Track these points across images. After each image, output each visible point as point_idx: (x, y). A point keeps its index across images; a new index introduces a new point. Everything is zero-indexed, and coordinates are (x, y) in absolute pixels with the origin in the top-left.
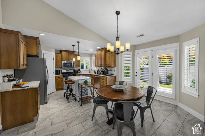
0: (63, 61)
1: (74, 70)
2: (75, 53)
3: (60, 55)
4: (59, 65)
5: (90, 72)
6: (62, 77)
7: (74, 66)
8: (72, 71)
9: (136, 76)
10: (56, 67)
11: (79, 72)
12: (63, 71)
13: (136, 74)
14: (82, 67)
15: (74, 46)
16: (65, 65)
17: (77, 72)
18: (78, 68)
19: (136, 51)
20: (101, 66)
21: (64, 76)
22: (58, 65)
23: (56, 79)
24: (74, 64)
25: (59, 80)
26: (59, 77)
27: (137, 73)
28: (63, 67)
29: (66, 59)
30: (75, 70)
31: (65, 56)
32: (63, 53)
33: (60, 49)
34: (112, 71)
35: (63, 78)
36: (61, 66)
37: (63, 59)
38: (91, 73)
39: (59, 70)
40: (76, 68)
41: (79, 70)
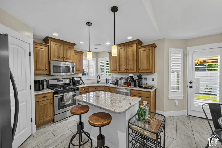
1: (72, 79)
3: (44, 47)
4: (43, 70)
5: (98, 82)
6: (52, 94)
7: (73, 72)
8: (68, 81)
9: (191, 87)
10: (35, 74)
11: (81, 82)
13: (190, 85)
15: (89, 24)
19: (188, 48)
20: (127, 71)
21: (55, 93)
22: (39, 70)
23: (35, 102)
25: (42, 104)
26: (43, 97)
27: (191, 83)
28: (51, 73)
30: (75, 79)
31: (56, 50)
32: (52, 43)
33: (44, 36)
34: (147, 80)
35: (54, 97)
36: (47, 72)
37: (51, 58)
39: (43, 81)
40: (77, 76)
41: (80, 78)
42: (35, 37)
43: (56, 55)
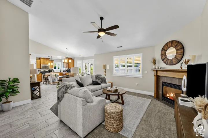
0: (41, 65)
1: (49, 70)
2: (50, 59)
3: (39, 61)
7: (49, 67)
8: (48, 71)
10: (37, 68)
11: (53, 71)
12: (41, 71)
14: (55, 68)
16: (43, 67)
17: (51, 71)
18: (52, 69)
19: (83, 60)
20: (66, 67)
21: (42, 74)
24: (49, 66)
25: (39, 76)
26: (39, 74)
27: (83, 71)
28: (41, 68)
29: (43, 63)
32: (41, 59)
33: (39, 57)
36: (40, 68)
37: (41, 63)
38: (61, 72)
40: (51, 69)
41: (53, 70)
42: (37, 58)
43: (43, 62)
